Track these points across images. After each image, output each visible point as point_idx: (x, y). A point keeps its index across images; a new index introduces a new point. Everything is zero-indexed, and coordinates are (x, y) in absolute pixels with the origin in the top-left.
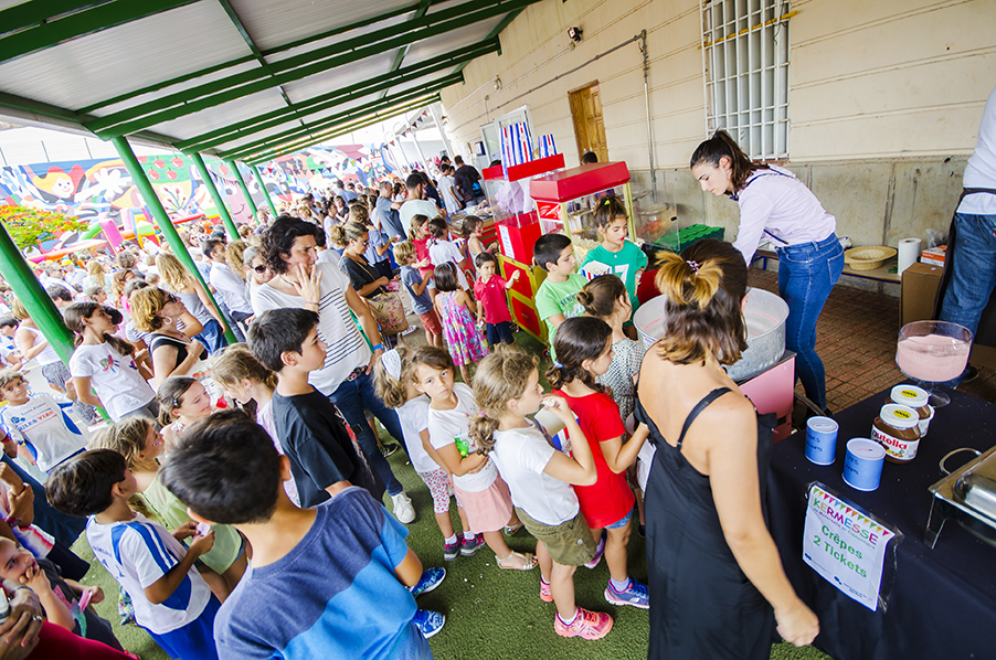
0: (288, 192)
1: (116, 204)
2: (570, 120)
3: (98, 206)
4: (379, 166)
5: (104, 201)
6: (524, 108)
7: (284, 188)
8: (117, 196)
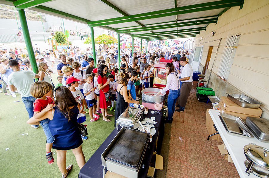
0: (158, 47)
1: (127, 40)
2: (207, 53)
3: (125, 39)
4: (181, 47)
5: (126, 39)
6: (203, 46)
7: (158, 46)
8: (128, 38)
